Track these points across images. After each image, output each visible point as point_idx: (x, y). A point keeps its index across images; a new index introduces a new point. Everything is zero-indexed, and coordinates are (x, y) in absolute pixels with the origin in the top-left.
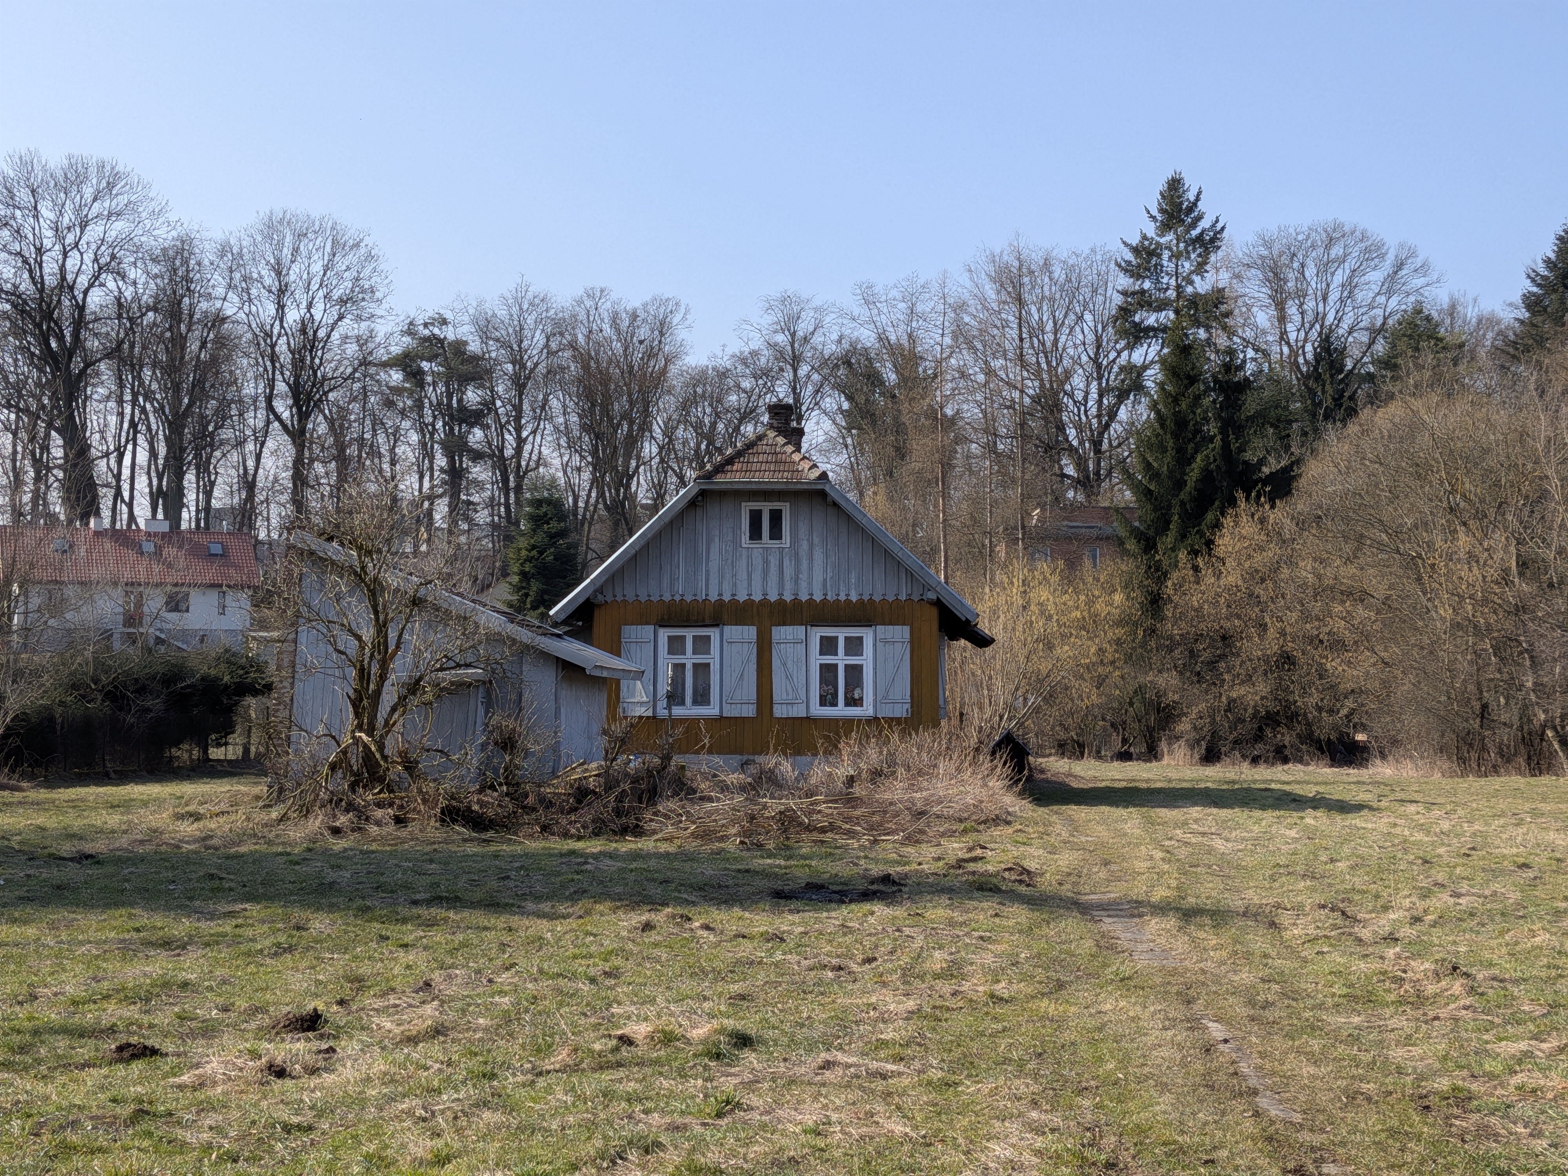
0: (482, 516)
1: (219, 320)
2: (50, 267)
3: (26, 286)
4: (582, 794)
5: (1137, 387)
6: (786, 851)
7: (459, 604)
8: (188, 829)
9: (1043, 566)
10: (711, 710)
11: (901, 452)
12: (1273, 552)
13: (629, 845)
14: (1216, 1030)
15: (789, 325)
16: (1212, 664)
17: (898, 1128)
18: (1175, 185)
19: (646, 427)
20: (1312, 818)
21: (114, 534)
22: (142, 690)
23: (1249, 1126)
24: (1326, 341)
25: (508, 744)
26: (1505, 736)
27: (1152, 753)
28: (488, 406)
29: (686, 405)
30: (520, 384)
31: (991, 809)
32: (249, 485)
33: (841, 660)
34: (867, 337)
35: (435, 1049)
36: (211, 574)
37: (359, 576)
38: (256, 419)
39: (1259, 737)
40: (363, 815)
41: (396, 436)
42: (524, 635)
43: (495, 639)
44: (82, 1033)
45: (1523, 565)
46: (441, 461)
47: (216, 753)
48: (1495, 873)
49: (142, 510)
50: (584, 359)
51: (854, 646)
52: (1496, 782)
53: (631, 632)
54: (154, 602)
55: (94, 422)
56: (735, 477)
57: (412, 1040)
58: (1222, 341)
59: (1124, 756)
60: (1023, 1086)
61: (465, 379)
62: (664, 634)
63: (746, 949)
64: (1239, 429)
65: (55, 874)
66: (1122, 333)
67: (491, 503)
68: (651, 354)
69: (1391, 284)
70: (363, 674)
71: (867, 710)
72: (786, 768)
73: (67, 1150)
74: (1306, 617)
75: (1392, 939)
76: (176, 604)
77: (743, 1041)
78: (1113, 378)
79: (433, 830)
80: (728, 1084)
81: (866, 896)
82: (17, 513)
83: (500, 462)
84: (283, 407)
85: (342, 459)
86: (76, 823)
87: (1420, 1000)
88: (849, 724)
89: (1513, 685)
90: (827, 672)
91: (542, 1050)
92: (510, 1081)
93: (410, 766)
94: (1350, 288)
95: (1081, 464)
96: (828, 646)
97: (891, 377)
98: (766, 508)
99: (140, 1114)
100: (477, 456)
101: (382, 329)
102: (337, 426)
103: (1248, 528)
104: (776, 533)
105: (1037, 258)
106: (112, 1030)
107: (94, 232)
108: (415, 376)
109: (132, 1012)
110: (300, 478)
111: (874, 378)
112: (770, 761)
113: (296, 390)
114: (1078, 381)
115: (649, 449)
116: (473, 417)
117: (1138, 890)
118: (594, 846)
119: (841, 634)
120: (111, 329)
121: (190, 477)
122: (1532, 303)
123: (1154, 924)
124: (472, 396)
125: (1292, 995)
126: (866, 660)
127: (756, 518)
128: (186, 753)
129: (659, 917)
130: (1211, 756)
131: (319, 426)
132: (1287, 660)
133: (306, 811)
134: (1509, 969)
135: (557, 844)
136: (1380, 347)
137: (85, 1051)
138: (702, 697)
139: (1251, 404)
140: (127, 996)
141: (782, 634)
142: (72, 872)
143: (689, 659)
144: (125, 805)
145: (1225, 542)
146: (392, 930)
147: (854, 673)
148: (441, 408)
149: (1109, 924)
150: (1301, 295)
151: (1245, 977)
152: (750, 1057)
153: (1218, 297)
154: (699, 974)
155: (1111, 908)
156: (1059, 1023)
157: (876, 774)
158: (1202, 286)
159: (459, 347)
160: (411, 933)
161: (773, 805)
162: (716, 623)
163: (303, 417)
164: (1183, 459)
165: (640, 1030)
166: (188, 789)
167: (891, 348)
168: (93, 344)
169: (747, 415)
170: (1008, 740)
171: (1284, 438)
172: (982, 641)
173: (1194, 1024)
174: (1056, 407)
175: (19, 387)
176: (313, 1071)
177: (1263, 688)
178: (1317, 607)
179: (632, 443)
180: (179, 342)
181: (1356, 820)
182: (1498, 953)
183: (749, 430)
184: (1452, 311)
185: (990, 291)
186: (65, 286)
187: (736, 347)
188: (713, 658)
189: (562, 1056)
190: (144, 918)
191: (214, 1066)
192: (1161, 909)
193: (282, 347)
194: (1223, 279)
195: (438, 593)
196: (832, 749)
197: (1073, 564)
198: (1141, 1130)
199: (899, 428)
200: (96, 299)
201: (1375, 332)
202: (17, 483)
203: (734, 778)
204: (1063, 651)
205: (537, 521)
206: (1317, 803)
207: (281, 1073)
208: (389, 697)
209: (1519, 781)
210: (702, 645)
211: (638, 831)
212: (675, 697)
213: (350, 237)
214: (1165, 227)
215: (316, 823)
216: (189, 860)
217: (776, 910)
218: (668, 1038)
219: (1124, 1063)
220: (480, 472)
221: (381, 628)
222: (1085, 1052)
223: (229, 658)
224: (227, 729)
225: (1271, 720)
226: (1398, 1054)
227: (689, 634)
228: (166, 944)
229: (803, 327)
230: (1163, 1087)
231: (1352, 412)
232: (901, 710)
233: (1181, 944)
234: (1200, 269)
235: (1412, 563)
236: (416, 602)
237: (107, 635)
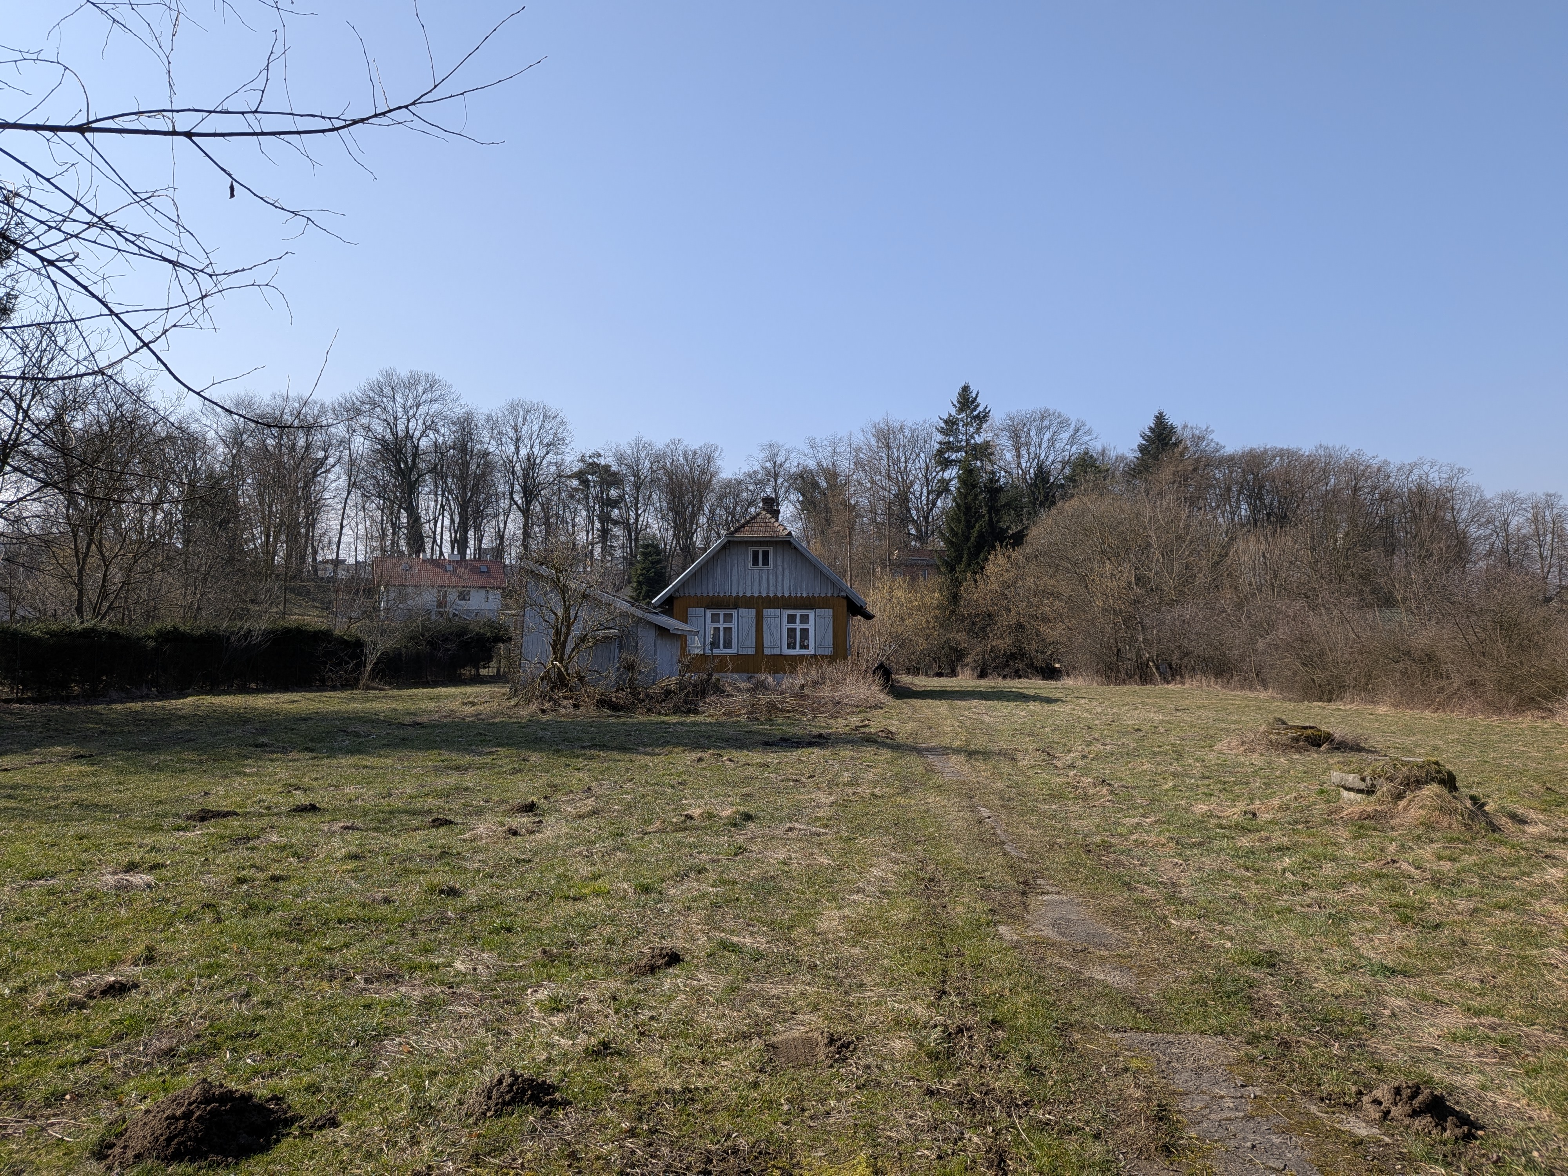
0: (618, 553)
1: (486, 454)
2: (401, 427)
3: (389, 436)
4: (668, 693)
5: (947, 490)
6: (769, 721)
7: (607, 598)
8: (469, 710)
9: (899, 579)
10: (733, 651)
11: (829, 522)
12: (1014, 573)
13: (691, 719)
14: (985, 812)
15: (773, 458)
16: (983, 629)
17: (825, 861)
18: (965, 389)
19: (700, 508)
20: (1033, 706)
21: (432, 561)
22: (446, 640)
23: (1000, 860)
24: (1040, 467)
25: (630, 667)
26: (1129, 665)
27: (953, 673)
28: (622, 497)
29: (721, 498)
30: (637, 487)
31: (872, 701)
32: (501, 537)
33: (798, 626)
34: (812, 464)
35: (593, 821)
36: (481, 581)
37: (556, 583)
38: (504, 504)
39: (1006, 665)
40: (557, 703)
41: (575, 513)
42: (639, 613)
43: (625, 615)
44: (414, 813)
45: (1138, 579)
46: (598, 525)
47: (483, 672)
48: (1124, 734)
49: (447, 550)
50: (670, 474)
51: (805, 619)
52: (1125, 688)
53: (692, 611)
54: (453, 596)
55: (422, 505)
56: (745, 534)
57: (581, 817)
58: (989, 468)
59: (940, 675)
60: (887, 840)
61: (610, 484)
62: (709, 613)
63: (750, 771)
64: (997, 511)
65: (402, 733)
66: (939, 463)
67: (623, 547)
68: (703, 472)
69: (1073, 440)
70: (558, 632)
71: (811, 651)
72: (770, 680)
73: (407, 872)
74: (1030, 605)
75: (1072, 766)
76: (463, 596)
77: (748, 817)
78: (934, 485)
79: (593, 711)
80: (740, 839)
81: (810, 744)
82: (383, 550)
83: (627, 526)
84: (518, 498)
85: (548, 524)
86: (413, 708)
87: (1086, 797)
88: (802, 657)
89: (1133, 639)
90: (791, 632)
91: (647, 822)
92: (631, 837)
93: (581, 679)
94: (1052, 441)
95: (918, 529)
96: (792, 619)
97: (824, 484)
98: (761, 549)
99: (444, 854)
100: (616, 523)
101: (568, 459)
102: (546, 508)
103: (1001, 561)
104: (766, 562)
105: (897, 425)
106: (430, 811)
107: (423, 409)
108: (585, 483)
109: (440, 802)
110: (526, 534)
111: (815, 485)
112: (762, 676)
113: (525, 489)
114: (917, 487)
115: (702, 520)
116: (614, 503)
117: (946, 741)
118: (674, 719)
119: (798, 613)
120: (432, 458)
121: (471, 533)
122: (1142, 449)
123: (954, 758)
124: (614, 493)
125: (1023, 794)
126: (811, 626)
127: (756, 555)
128: (467, 672)
129: (706, 755)
130: (982, 675)
131: (536, 507)
132: (1020, 626)
133: (528, 701)
134: (1130, 781)
135: (654, 718)
136: (1067, 471)
137: (416, 822)
138: (728, 644)
139: (1003, 499)
140: (437, 794)
141: (767, 612)
142: (410, 732)
143: (722, 625)
144: (438, 698)
145: (990, 568)
146: (571, 761)
147: (804, 632)
148: (598, 499)
149: (931, 759)
150: (1028, 444)
151: (999, 785)
152: (751, 825)
153: (987, 445)
154: (728, 783)
155: (931, 750)
156: (906, 808)
157: (815, 683)
158: (979, 439)
159: (607, 468)
160: (581, 763)
161: (763, 699)
162: (736, 607)
163: (528, 503)
164: (969, 527)
165: (696, 812)
166: (469, 690)
167: (825, 471)
168: (422, 465)
169: (752, 503)
170: (881, 666)
171: (1019, 516)
172: (869, 617)
173: (974, 809)
174: (906, 500)
175: (384, 487)
176: (531, 832)
177: (1008, 640)
178: (1035, 601)
179: (694, 516)
180: (466, 464)
181: (1054, 707)
182: (1126, 775)
183: (752, 510)
184: (1103, 453)
185: (873, 442)
186: (408, 436)
187: (746, 469)
188: (734, 625)
189: (657, 825)
190: (446, 755)
191: (481, 830)
192: (958, 751)
193: (518, 467)
194: (989, 436)
195: (596, 592)
196: (793, 670)
197: (914, 578)
198: (947, 862)
199: (828, 510)
200: (424, 443)
201: (1065, 463)
202: (384, 536)
203: (744, 685)
204: (909, 621)
205: (646, 555)
206: (1035, 698)
207: (515, 833)
208: (570, 644)
209: (1137, 688)
210: (728, 618)
211: (696, 712)
212: (714, 644)
213: (552, 413)
214: (960, 410)
215: (533, 707)
216: (469, 725)
217: (765, 751)
218: (710, 816)
219: (938, 828)
220: (617, 531)
221: (567, 609)
222: (919, 823)
223: (490, 624)
224: (489, 659)
225: (1013, 656)
226: (1075, 824)
227: (722, 613)
228: (457, 768)
229: (780, 460)
230: (958, 841)
231: (1053, 503)
232: (828, 651)
233: (967, 769)
234: (978, 431)
235: (1082, 579)
236: (585, 596)
237: (429, 612)
